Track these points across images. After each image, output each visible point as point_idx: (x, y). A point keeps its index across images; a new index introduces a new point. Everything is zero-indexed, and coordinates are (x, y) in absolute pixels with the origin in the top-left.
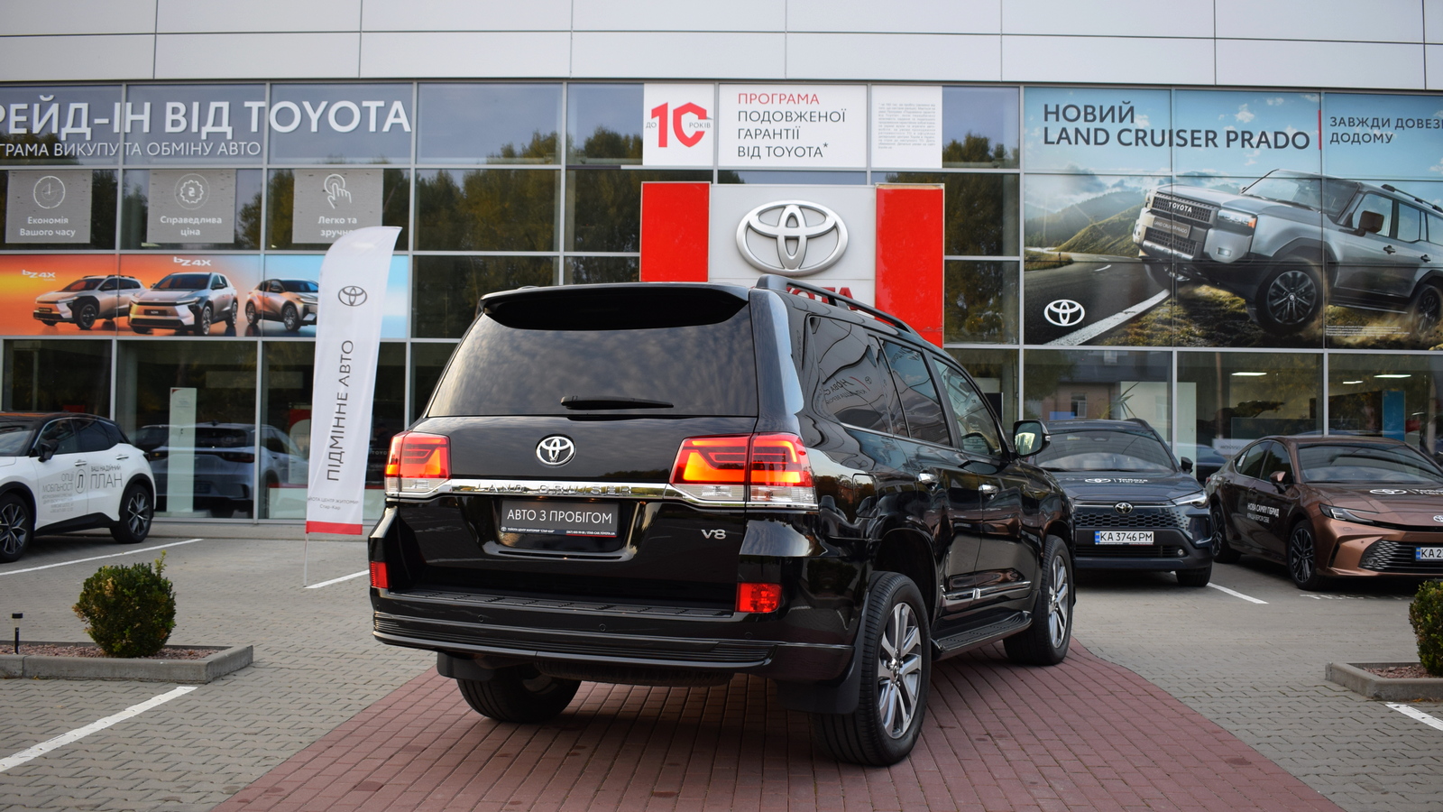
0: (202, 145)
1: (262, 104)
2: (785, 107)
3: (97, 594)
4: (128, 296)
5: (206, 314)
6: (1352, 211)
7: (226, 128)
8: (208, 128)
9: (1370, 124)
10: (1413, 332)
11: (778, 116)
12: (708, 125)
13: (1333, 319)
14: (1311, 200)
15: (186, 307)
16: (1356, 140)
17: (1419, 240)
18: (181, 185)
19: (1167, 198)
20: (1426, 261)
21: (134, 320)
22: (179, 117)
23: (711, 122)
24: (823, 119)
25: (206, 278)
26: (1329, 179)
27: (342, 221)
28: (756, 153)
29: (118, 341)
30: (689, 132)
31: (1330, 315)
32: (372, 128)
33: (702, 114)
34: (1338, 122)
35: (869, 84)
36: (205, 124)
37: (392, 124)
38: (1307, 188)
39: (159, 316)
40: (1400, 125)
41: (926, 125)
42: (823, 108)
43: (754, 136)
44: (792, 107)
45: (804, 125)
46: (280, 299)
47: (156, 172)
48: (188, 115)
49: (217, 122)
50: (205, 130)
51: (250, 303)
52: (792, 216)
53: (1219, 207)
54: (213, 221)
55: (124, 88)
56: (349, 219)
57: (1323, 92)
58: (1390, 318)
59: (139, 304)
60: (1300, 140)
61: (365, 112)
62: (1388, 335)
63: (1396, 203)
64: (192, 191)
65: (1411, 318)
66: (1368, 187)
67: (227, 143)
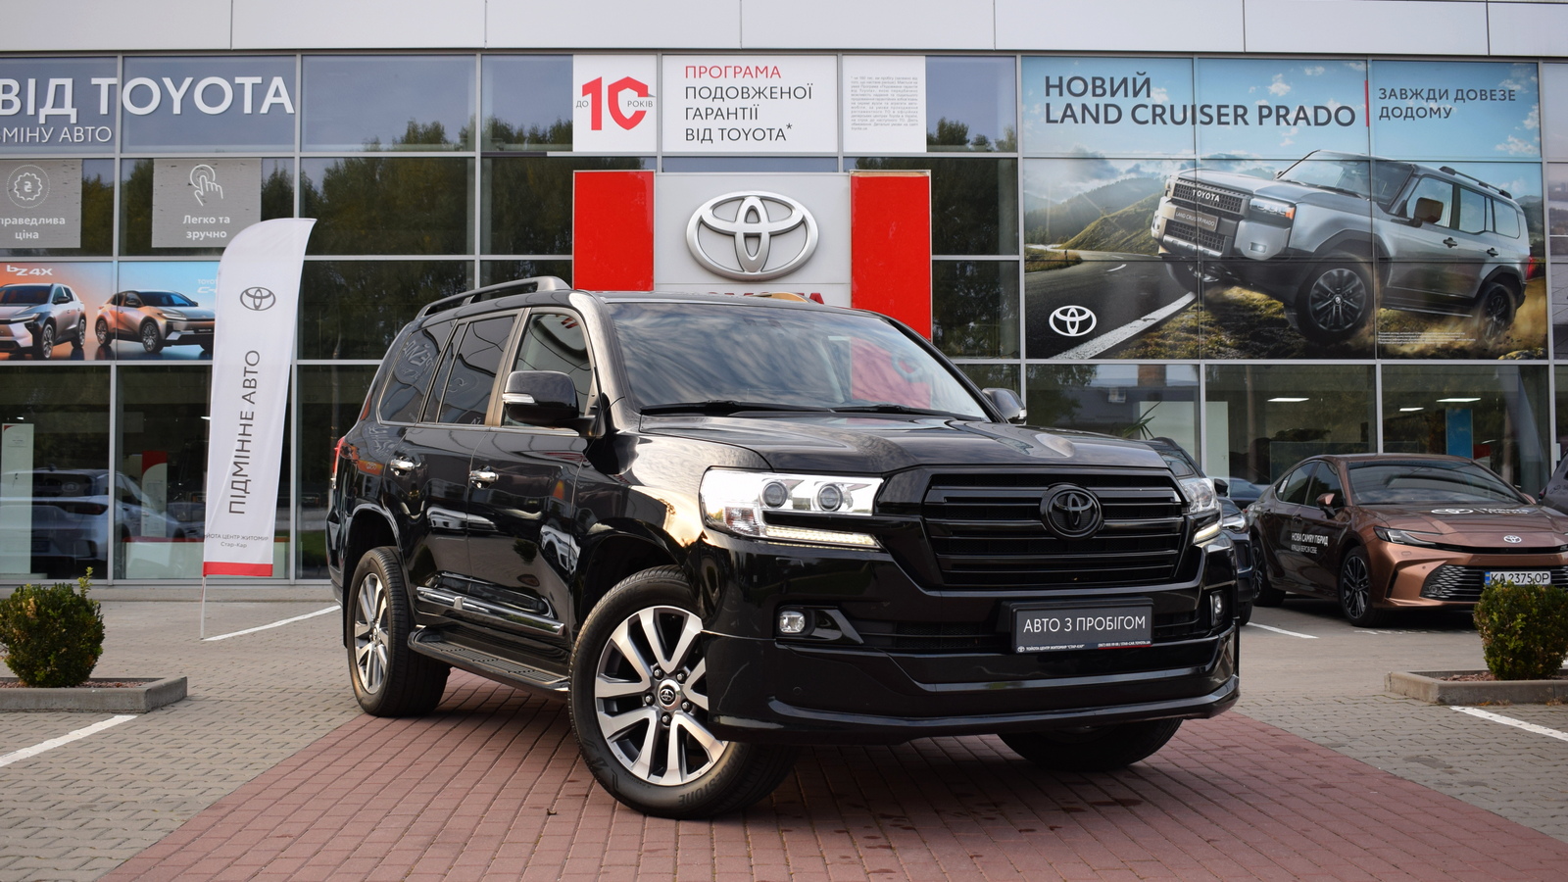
0: (40, 130)
1: (113, 81)
2: (740, 82)
5: (48, 333)
6: (1405, 198)
7: (69, 110)
8: (48, 110)
9: (1425, 96)
10: (1480, 338)
11: (731, 93)
12: (650, 104)
13: (1386, 324)
14: (1358, 186)
15: (22, 325)
16: (1409, 114)
17: (1485, 231)
18: (15, 178)
19: (1190, 185)
20: (1493, 255)
22: (12, 96)
23: (654, 100)
24: (786, 96)
25: (48, 290)
26: (1379, 161)
27: (212, 220)
28: (707, 137)
30: (628, 112)
31: (1383, 320)
32: (248, 109)
33: (642, 90)
34: (1388, 94)
35: (840, 54)
36: (43, 106)
37: (271, 104)
38: (1354, 172)
40: (1460, 97)
41: (907, 102)
42: (784, 82)
43: (704, 117)
44: (749, 82)
45: (763, 103)
46: (137, 315)
48: (22, 94)
49: (58, 102)
50: (43, 113)
51: (101, 320)
52: (752, 210)
53: (1251, 195)
54: (55, 221)
56: (221, 218)
57: (1370, 59)
58: (1452, 322)
60: (1345, 116)
61: (238, 90)
62: (1451, 342)
63: (1457, 187)
64: (28, 186)
65: (1476, 321)
66: (1425, 169)
67: (71, 127)
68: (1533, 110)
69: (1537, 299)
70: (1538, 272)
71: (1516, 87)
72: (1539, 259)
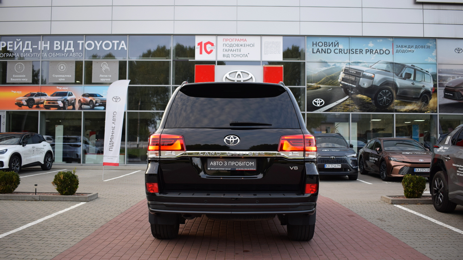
0: (65, 54)
1: (83, 42)
2: (237, 43)
3: (59, 179)
4: (43, 98)
5: (67, 103)
6: (402, 72)
7: (72, 49)
8: (67, 49)
9: (408, 47)
10: (420, 108)
11: (235, 45)
12: (214, 48)
13: (397, 104)
14: (390, 69)
15: (60, 101)
16: (403, 52)
17: (422, 81)
18: (59, 65)
19: (348, 69)
20: (424, 87)
21: (45, 105)
22: (58, 45)
23: (215, 47)
24: (248, 46)
25: (67, 93)
26: (396, 63)
27: (107, 76)
28: (228, 56)
29: (41, 112)
30: (209, 50)
32: (115, 49)
33: (212, 44)
34: (398, 46)
35: (261, 36)
36: (66, 48)
37: (121, 48)
38: (389, 66)
39: (52, 104)
40: (416, 47)
41: (278, 48)
42: (248, 43)
43: (227, 51)
44: (239, 43)
45: (242, 48)
46: (88, 99)
47: (51, 62)
48: (61, 45)
49: (69, 47)
50: (66, 49)
51: (80, 100)
52: (239, 75)
53: (363, 71)
54: (69, 76)
55: (42, 37)
56: (109, 76)
57: (394, 38)
58: (413, 104)
59: (47, 100)
60: (387, 52)
61: (113, 44)
62: (413, 109)
63: (415, 70)
64: (62, 67)
65: (419, 103)
66: (407, 65)
67: (72, 53)
68: (434, 51)
69: (435, 98)
70: (435, 91)
71: (430, 45)
72: (436, 88)
